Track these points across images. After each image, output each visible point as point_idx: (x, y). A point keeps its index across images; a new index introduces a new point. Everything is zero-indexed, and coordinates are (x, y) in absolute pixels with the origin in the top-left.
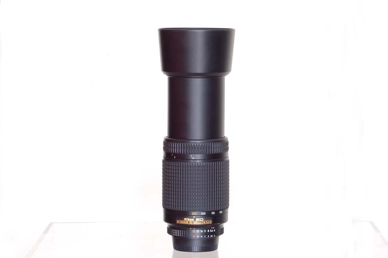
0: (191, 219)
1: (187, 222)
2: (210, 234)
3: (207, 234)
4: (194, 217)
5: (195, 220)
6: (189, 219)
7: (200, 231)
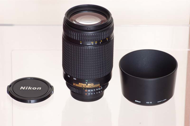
0: (84, 84)
1: (81, 86)
2: (98, 91)
3: (96, 91)
4: (86, 83)
5: (87, 85)
6: (82, 84)
7: (91, 91)
